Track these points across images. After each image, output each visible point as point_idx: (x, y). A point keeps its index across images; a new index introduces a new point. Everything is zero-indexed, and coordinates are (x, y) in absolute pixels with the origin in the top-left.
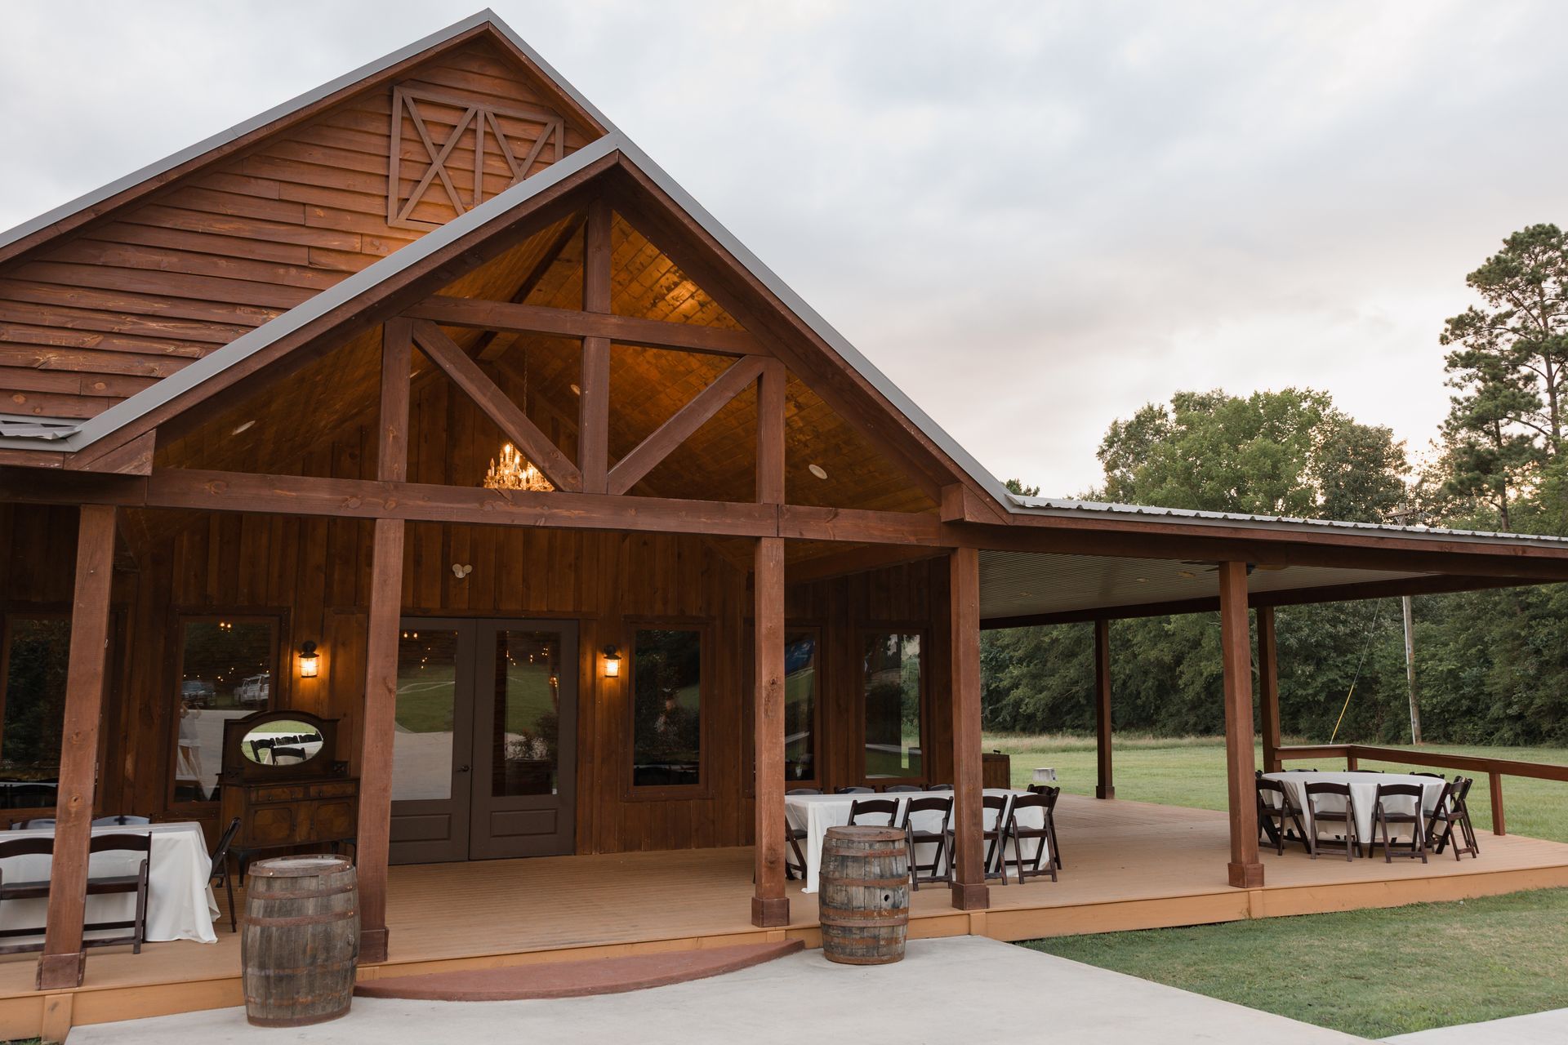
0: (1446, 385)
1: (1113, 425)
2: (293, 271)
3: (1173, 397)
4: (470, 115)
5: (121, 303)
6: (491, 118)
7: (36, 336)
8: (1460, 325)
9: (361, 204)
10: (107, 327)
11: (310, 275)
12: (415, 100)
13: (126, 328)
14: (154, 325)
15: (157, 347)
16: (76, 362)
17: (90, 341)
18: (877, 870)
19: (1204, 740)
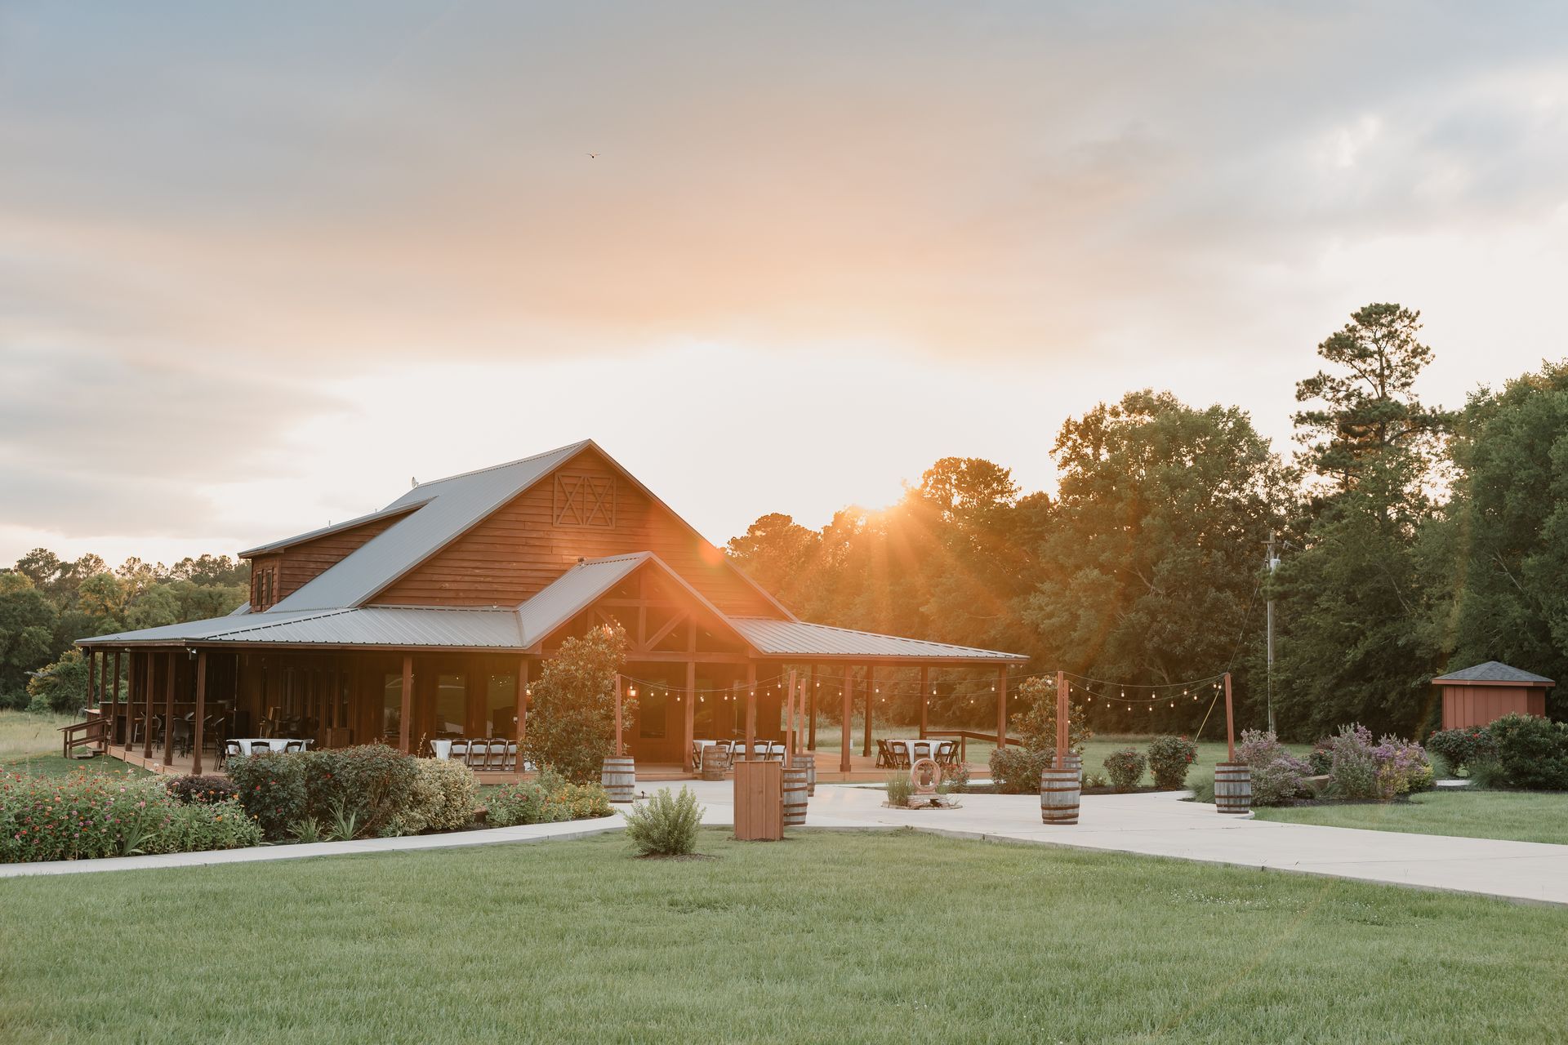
0: (1293, 439)
1: (1066, 422)
2: (521, 547)
3: (1122, 399)
4: (582, 479)
5: (465, 564)
6: (590, 479)
7: (442, 578)
8: (1313, 386)
9: (543, 519)
10: (463, 573)
11: (526, 548)
12: (563, 476)
13: (469, 573)
14: (477, 571)
15: (478, 579)
16: (454, 586)
17: (458, 578)
18: (717, 756)
19: (1104, 736)
